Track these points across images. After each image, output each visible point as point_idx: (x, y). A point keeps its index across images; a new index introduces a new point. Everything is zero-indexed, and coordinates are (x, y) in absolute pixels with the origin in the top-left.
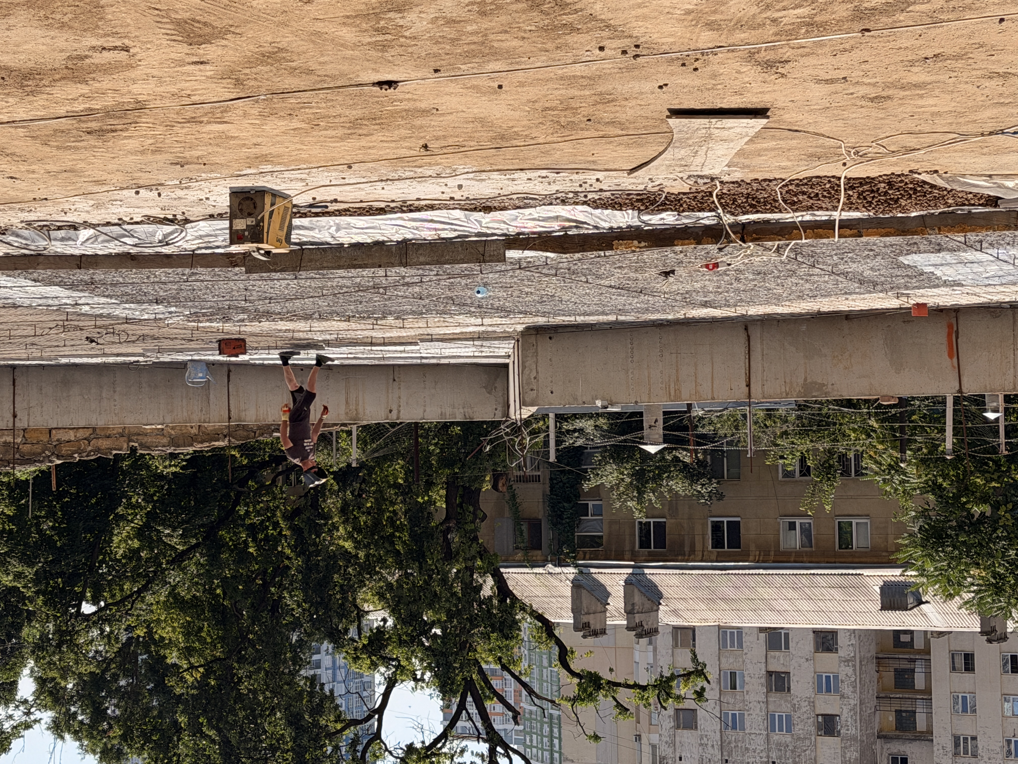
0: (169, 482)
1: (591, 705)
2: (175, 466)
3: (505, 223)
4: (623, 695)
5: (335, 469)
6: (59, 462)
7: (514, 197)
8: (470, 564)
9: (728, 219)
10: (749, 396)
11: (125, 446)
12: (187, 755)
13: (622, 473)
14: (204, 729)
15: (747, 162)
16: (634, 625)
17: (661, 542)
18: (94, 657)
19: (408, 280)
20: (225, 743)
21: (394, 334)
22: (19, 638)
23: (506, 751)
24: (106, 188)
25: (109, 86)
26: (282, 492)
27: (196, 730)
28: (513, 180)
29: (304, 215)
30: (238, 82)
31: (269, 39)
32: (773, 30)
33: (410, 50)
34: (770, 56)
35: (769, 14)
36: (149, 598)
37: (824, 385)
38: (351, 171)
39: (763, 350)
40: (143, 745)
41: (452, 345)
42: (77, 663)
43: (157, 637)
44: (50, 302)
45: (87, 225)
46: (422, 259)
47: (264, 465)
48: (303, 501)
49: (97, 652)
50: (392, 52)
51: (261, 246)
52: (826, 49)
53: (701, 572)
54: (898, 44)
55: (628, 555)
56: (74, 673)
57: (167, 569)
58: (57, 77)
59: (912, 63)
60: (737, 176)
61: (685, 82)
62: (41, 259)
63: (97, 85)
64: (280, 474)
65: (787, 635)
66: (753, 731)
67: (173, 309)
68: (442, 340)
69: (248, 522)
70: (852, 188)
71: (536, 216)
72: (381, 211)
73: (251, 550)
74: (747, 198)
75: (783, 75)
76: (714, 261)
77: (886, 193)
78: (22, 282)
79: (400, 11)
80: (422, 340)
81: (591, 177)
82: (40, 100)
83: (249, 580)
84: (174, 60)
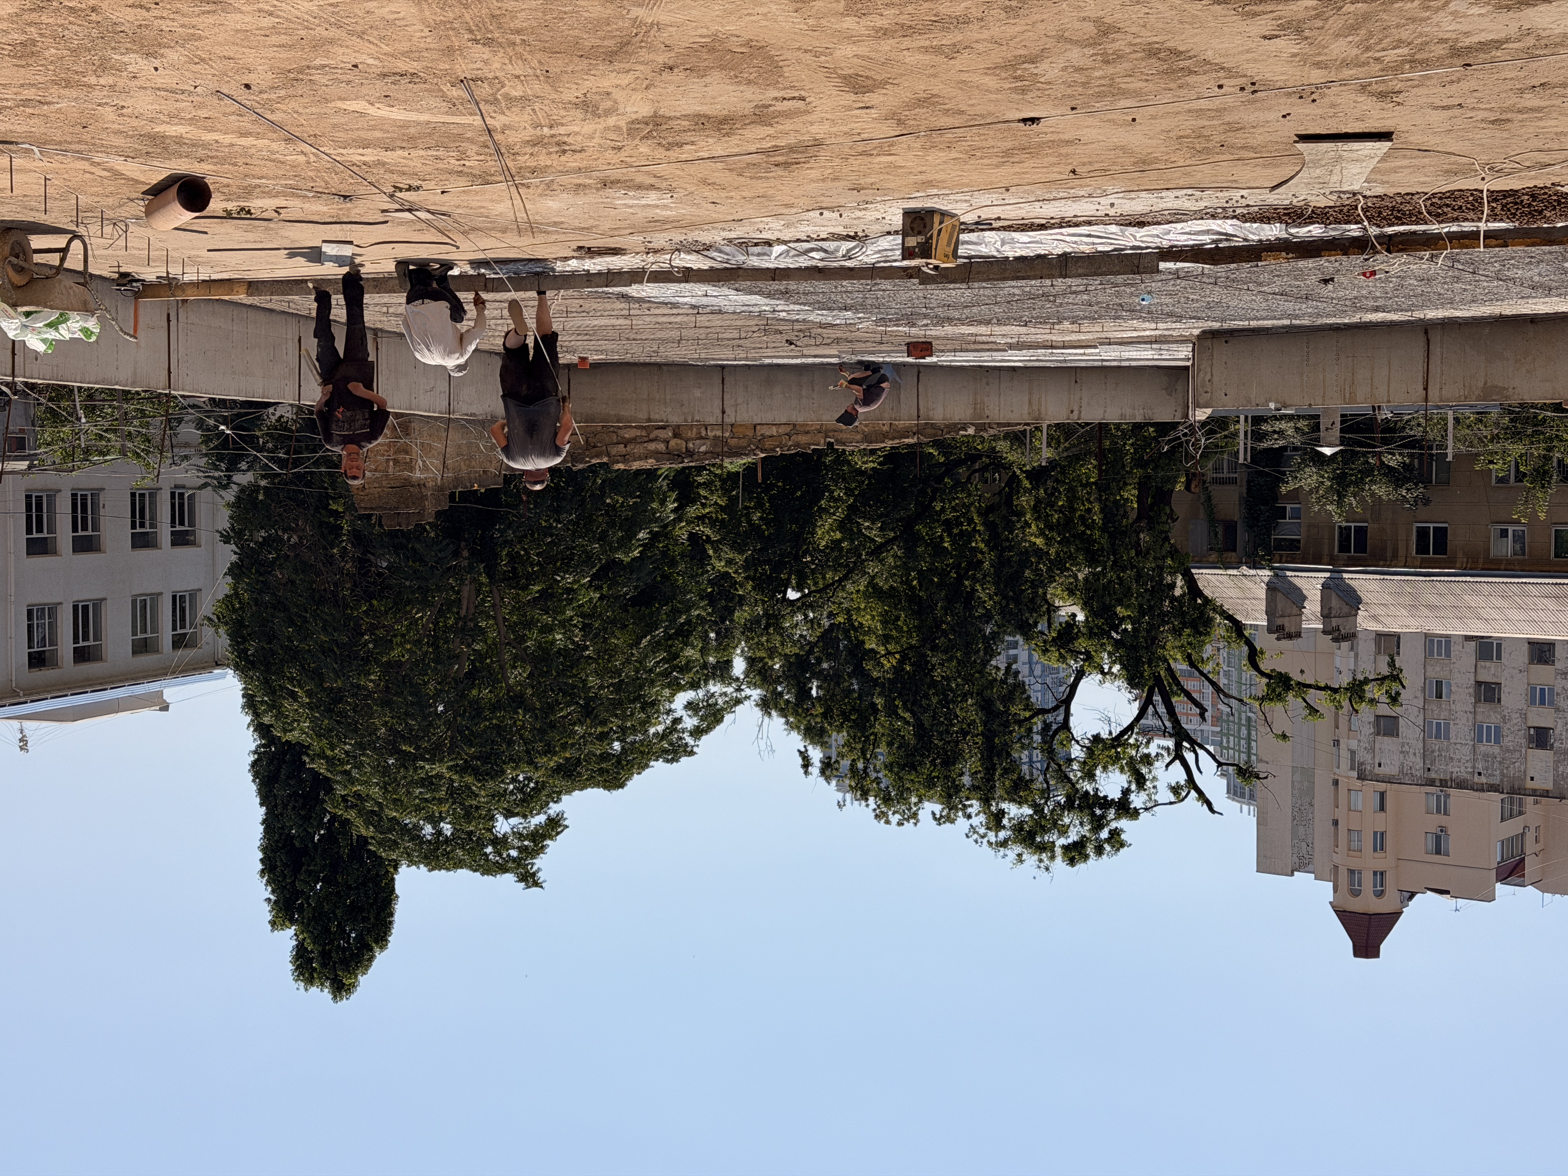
0: (870, 477)
1: (1279, 705)
2: (872, 461)
3: (1158, 236)
4: (1313, 696)
5: (1028, 468)
6: (763, 455)
7: (1166, 212)
8: (1160, 563)
9: (1373, 231)
10: (1426, 400)
11: (822, 441)
12: (883, 735)
13: (1323, 477)
14: (900, 711)
15: (1385, 178)
16: (1330, 629)
17: (1361, 546)
18: (799, 641)
19: (1074, 288)
20: (919, 726)
21: (1074, 337)
22: (732, 621)
23: (1192, 746)
24: (794, 210)
25: (791, 128)
26: (977, 490)
27: (892, 712)
28: (1162, 198)
29: (973, 231)
30: (900, 122)
31: (923, 88)
32: (1378, 67)
33: (1047, 92)
34: (1382, 88)
35: (1370, 54)
36: (850, 587)
37: (1505, 389)
38: (1009, 194)
39: (1442, 353)
40: (842, 724)
41: (1128, 348)
42: (783, 645)
43: (856, 624)
44: (751, 309)
45: (779, 241)
46: (1080, 271)
47: (959, 463)
48: (997, 499)
49: (801, 636)
50: (1031, 95)
51: (929, 261)
52: (1434, 81)
53: (1403, 578)
54: (1503, 75)
55: (1326, 559)
56: (780, 654)
57: (866, 560)
58: (747, 121)
59: (1522, 91)
60: (1379, 190)
61: (1307, 111)
62: (741, 272)
63: (781, 127)
64: (975, 471)
65: (1499, 646)
66: (1459, 741)
67: (860, 315)
68: (1121, 344)
69: (943, 517)
70: (1496, 200)
71: (1188, 230)
72: (1042, 227)
73: (946, 545)
74: (1392, 211)
75: (1399, 104)
76: (1371, 269)
77: (1530, 205)
78: (725, 291)
79: (1033, 63)
80: (1101, 344)
81: (1236, 195)
82: (734, 140)
83: (943, 574)
84: (844, 106)
